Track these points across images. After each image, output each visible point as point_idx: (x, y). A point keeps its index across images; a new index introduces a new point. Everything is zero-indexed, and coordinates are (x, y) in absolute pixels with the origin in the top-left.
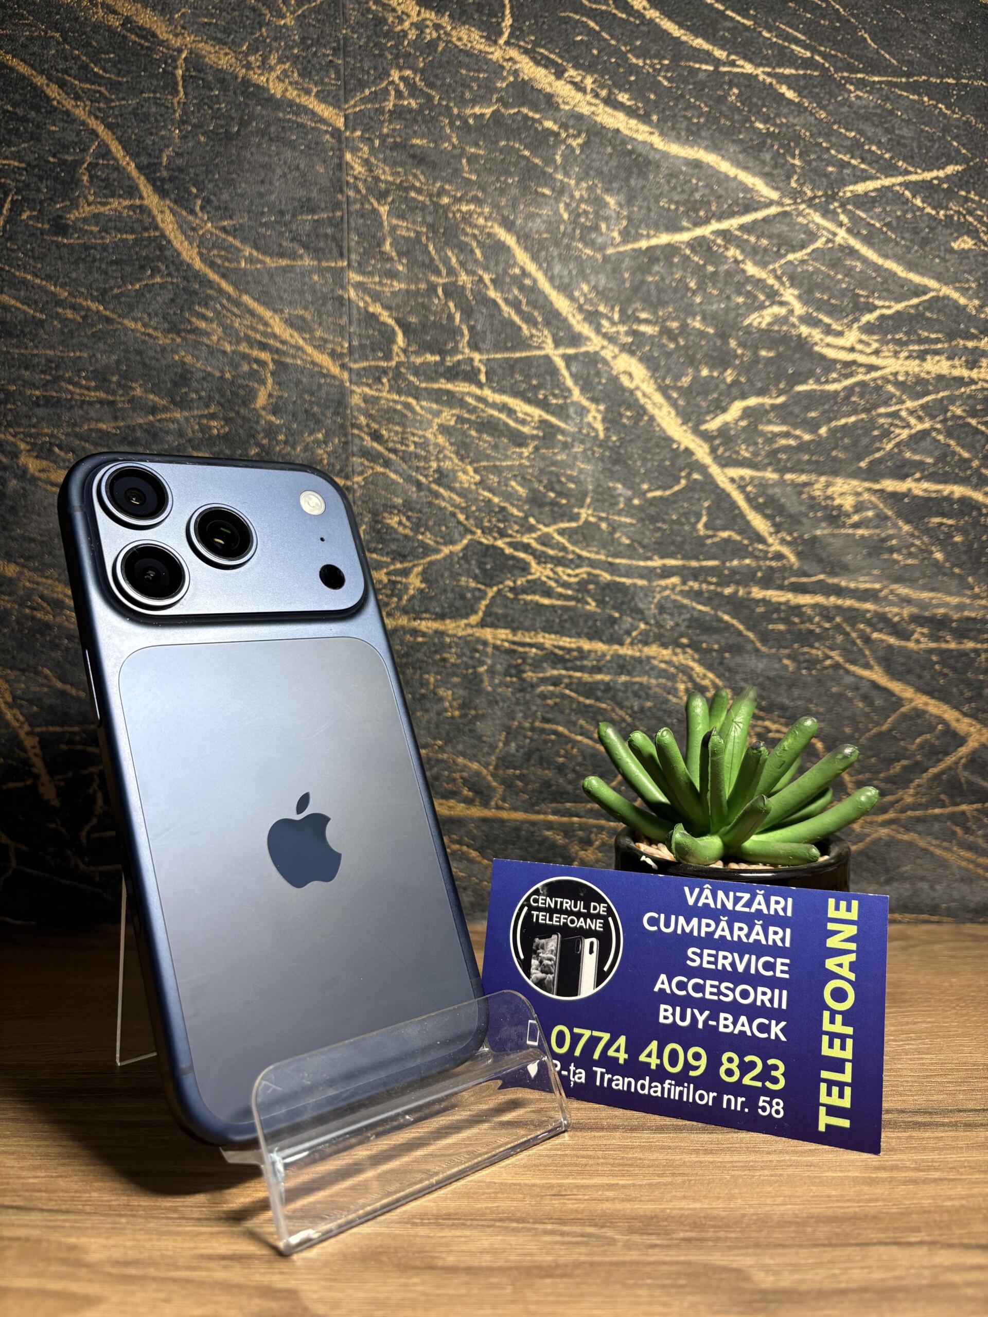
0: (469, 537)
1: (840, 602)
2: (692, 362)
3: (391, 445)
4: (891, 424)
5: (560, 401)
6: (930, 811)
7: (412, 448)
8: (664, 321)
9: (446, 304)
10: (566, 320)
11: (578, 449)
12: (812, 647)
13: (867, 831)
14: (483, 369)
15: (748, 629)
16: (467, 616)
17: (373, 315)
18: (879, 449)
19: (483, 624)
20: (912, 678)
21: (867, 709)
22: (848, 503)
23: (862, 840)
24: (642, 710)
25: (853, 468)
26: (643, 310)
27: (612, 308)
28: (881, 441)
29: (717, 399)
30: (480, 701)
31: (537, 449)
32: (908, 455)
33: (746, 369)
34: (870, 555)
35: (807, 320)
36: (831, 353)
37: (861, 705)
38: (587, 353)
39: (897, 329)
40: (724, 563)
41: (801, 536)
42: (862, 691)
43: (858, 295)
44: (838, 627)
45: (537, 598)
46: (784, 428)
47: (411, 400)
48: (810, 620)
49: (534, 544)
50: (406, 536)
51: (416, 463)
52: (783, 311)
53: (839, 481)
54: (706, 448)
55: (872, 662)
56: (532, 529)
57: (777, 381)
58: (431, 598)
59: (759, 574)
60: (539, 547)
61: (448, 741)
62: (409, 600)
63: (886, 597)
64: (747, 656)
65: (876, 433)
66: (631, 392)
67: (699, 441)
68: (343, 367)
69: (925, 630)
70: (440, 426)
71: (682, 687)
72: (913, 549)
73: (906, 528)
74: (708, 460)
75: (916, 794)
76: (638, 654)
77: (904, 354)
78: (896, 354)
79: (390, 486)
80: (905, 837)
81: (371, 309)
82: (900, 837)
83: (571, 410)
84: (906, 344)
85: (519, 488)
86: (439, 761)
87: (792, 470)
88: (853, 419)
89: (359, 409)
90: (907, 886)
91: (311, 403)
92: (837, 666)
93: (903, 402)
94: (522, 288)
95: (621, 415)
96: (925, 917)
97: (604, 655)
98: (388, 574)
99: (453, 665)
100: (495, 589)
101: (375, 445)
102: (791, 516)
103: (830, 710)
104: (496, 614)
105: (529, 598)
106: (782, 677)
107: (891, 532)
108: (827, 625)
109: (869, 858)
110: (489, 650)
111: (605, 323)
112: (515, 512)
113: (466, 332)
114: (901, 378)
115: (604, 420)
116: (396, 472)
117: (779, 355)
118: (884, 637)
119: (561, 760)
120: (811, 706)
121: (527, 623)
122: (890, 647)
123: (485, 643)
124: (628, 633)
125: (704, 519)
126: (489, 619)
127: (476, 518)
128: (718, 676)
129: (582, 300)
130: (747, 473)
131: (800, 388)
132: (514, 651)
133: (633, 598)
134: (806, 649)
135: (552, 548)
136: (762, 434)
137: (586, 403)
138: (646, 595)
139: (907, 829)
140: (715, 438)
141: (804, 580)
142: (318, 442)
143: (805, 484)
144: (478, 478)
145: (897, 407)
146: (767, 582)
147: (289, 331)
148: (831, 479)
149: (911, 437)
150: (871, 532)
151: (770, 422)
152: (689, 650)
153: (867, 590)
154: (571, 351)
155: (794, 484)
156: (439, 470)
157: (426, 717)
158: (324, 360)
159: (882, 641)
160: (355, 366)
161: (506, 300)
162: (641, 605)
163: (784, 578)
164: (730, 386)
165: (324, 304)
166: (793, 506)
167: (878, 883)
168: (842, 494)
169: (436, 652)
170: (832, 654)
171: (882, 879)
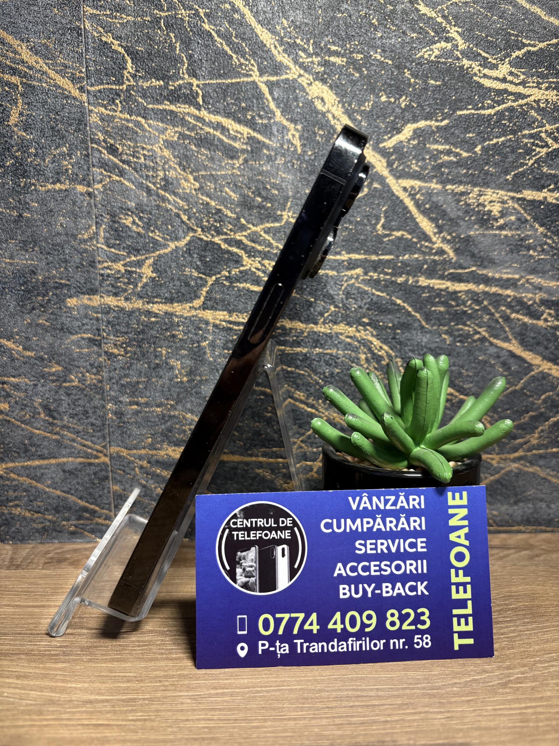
0: (191, 234)
1: (487, 289)
2: (373, 90)
3: (125, 157)
4: (533, 144)
5: (265, 121)
6: (550, 450)
7: (143, 159)
8: (351, 52)
9: (168, 34)
10: (269, 50)
11: (280, 161)
12: (465, 324)
13: (502, 465)
14: (201, 94)
15: (416, 312)
16: (191, 300)
17: (106, 42)
18: (522, 165)
19: (204, 307)
20: (541, 349)
21: (505, 373)
22: (496, 209)
23: (498, 473)
24: (332, 375)
25: (501, 180)
26: (334, 43)
27: (308, 41)
28: (525, 158)
29: (392, 121)
30: (205, 369)
31: (246, 161)
32: (545, 169)
33: (417, 96)
34: (512, 251)
35: (469, 54)
36: (487, 83)
37: (501, 370)
38: (287, 79)
39: (540, 63)
40: (398, 257)
41: (458, 236)
42: (502, 359)
43: (510, 35)
44: (485, 309)
45: (248, 285)
46: (448, 147)
47: (139, 119)
48: (464, 303)
49: (245, 241)
50: (139, 233)
51: (145, 172)
52: (449, 46)
53: (489, 191)
54: (384, 162)
55: (510, 337)
56: (243, 228)
57: (443, 105)
58: (161, 285)
59: (425, 266)
60: (249, 243)
61: (178, 401)
62: (143, 287)
63: (523, 285)
64: (414, 332)
65: (521, 151)
66: (324, 114)
67: (378, 156)
68: (82, 89)
69: (552, 312)
70: (165, 141)
71: (363, 357)
72: (545, 247)
73: (541, 229)
74: (385, 173)
75: (540, 437)
76: (329, 331)
77: (543, 86)
78: (538, 86)
79: (125, 192)
80: (531, 470)
81: (104, 39)
82: (526, 469)
83: (275, 129)
84: (546, 76)
85: (232, 194)
86: (171, 417)
87: (453, 182)
88: (503, 139)
89: (97, 127)
90: (531, 506)
91: (57, 120)
92: (483, 339)
93: (544, 126)
94: (231, 22)
95: (315, 133)
96: (543, 528)
97: (302, 332)
98: (124, 265)
99: (181, 340)
100: (214, 278)
101: (111, 157)
102: (451, 220)
103: (476, 374)
104: (216, 299)
105: (242, 285)
106: (441, 349)
107: (529, 233)
108: (477, 308)
109: (503, 485)
110: (210, 328)
111: (301, 53)
112: (230, 214)
113: (185, 59)
114: (542, 105)
115: (300, 138)
116: (130, 180)
117: (445, 84)
118: (521, 317)
119: (269, 415)
120: (463, 371)
121: (240, 307)
122: (525, 324)
123: (207, 323)
124: (321, 314)
125: (383, 221)
126: (209, 302)
127: (197, 218)
128: (392, 349)
129: (282, 35)
130: (417, 183)
131: (459, 113)
132: (231, 329)
133: (325, 285)
134: (460, 326)
135: (260, 244)
136: (429, 152)
137: (286, 123)
138: (336, 283)
139: (532, 463)
140: (392, 155)
141: (460, 271)
142: (63, 155)
143: (462, 194)
144: (197, 185)
145: (538, 130)
146: (431, 274)
147: (35, 58)
148: (482, 189)
149: (547, 154)
150: (514, 233)
151: (436, 142)
152: (368, 328)
153: (508, 280)
154: (274, 79)
155: (454, 194)
156: (165, 179)
157: (160, 383)
158: (65, 83)
159: (518, 320)
160: (93, 89)
161: (218, 32)
162: (331, 292)
163: (445, 270)
164: (404, 110)
165: (64, 34)
166: (452, 211)
167: (508, 504)
168: (491, 202)
169: (166, 330)
170: (480, 330)
171: (512, 501)
